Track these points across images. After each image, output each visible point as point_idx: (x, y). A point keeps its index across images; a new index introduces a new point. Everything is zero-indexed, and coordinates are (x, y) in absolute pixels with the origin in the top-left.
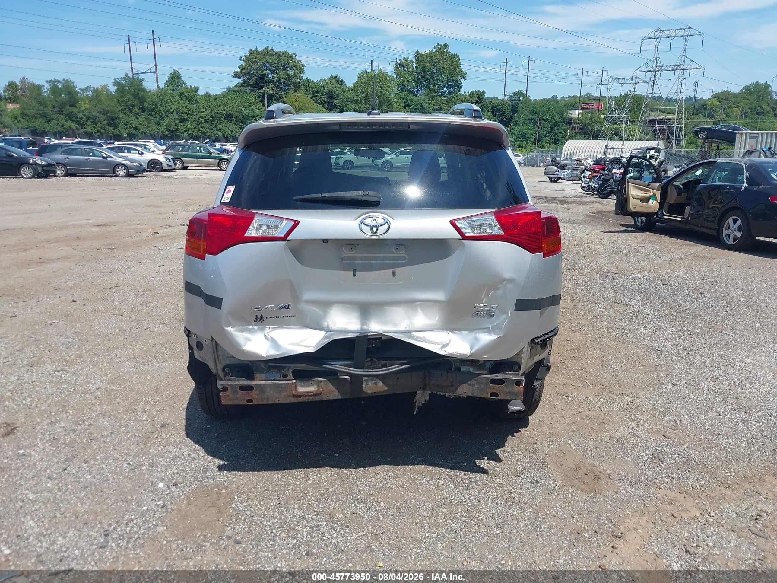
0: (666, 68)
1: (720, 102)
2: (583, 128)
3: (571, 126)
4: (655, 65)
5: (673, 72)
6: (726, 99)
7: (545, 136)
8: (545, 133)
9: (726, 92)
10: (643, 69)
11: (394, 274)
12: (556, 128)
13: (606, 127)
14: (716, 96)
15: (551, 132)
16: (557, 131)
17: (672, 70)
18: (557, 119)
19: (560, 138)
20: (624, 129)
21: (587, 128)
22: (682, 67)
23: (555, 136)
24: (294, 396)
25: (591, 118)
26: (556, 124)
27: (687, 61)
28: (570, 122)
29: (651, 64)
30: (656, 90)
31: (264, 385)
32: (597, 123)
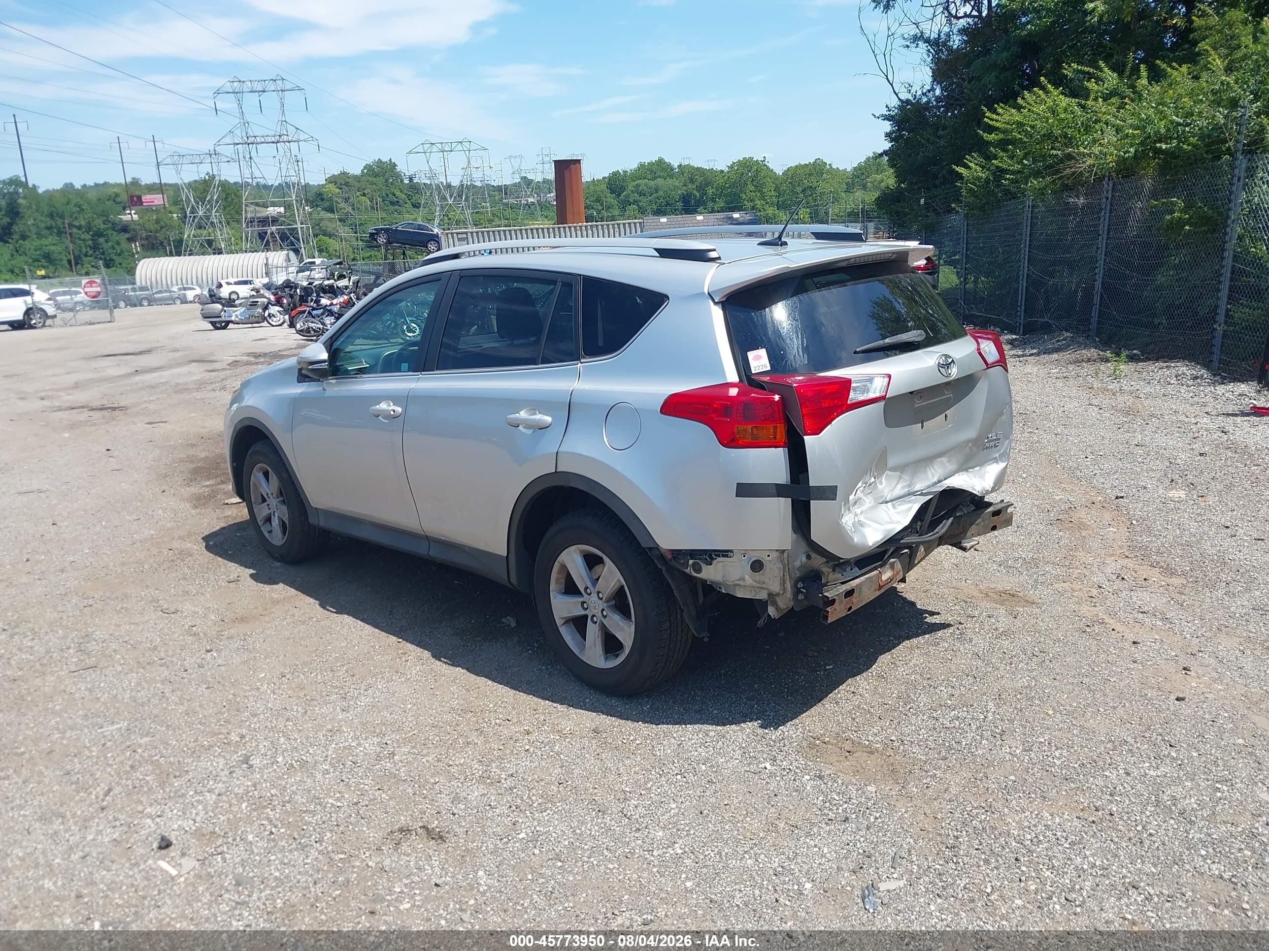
0: (263, 140)
1: (340, 189)
2: (147, 238)
3: (127, 235)
4: (244, 134)
5: (275, 145)
6: (347, 184)
7: (86, 256)
8: (84, 250)
9: (344, 174)
10: (228, 140)
11: (946, 416)
12: (101, 240)
13: (188, 233)
14: (332, 180)
15: (95, 247)
16: (106, 246)
17: (273, 142)
18: (99, 223)
19: (114, 258)
20: (221, 236)
21: (156, 238)
22: (285, 138)
23: (103, 253)
24: (880, 587)
25: (157, 221)
26: (99, 234)
27: (291, 130)
28: (125, 228)
29: (238, 132)
30: (257, 173)
31: (861, 584)
32: (171, 227)
